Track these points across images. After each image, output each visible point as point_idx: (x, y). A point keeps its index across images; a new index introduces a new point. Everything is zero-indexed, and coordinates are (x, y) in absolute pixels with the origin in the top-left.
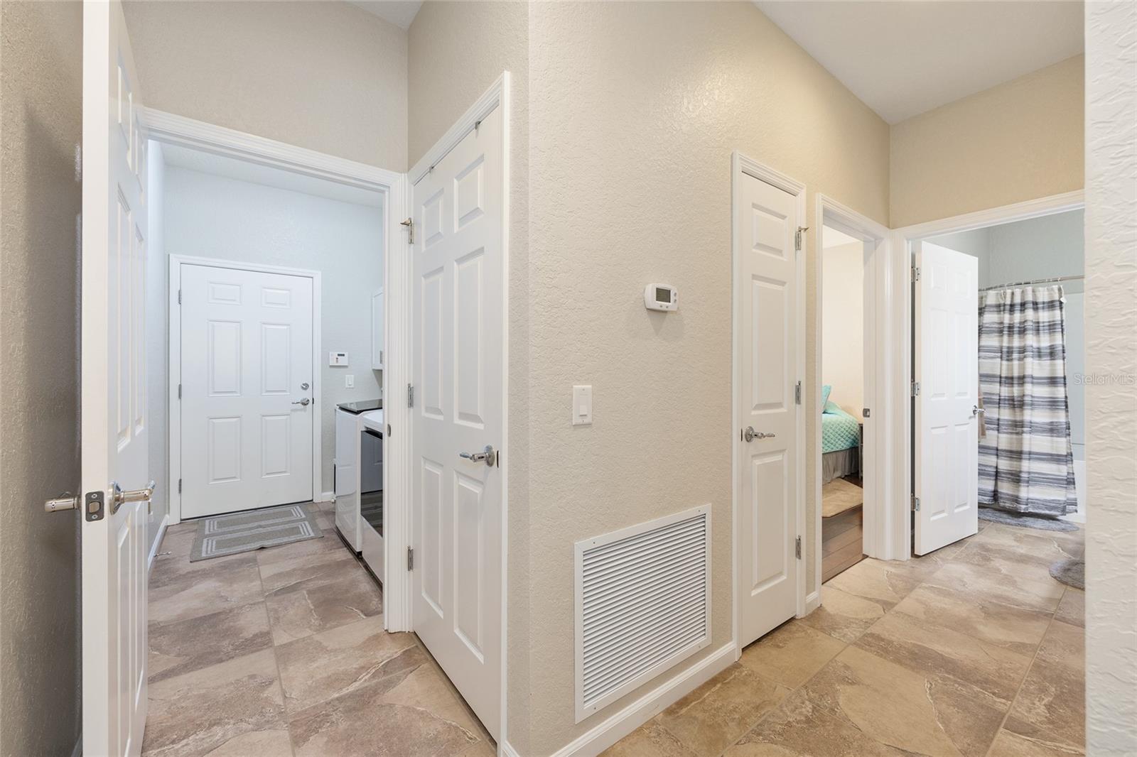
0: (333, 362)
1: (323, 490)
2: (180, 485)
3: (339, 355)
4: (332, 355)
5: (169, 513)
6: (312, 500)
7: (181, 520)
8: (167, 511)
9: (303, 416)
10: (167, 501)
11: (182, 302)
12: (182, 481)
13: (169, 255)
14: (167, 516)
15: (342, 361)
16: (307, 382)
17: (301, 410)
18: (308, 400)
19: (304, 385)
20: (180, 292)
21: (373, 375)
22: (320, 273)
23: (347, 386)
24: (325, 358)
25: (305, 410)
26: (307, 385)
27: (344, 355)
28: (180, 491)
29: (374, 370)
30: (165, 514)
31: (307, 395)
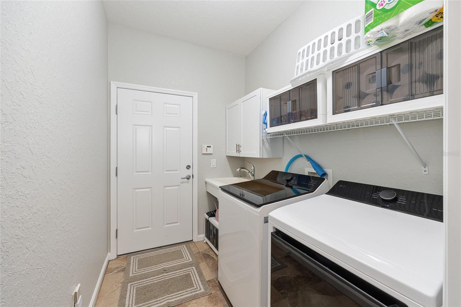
0: (204, 152)
1: (199, 234)
2: (117, 233)
3: (208, 147)
4: (204, 147)
5: (110, 252)
6: (192, 240)
7: (118, 256)
8: (109, 251)
9: (188, 185)
10: (109, 244)
11: (118, 113)
12: (118, 230)
13: (110, 82)
14: (109, 254)
15: (210, 151)
16: (189, 165)
17: (186, 182)
18: (190, 176)
19: (187, 166)
20: (117, 106)
21: (227, 159)
22: (197, 93)
23: (212, 167)
24: (200, 148)
25: (188, 182)
26: (189, 166)
27: (210, 147)
28: (117, 237)
29: (227, 156)
30: (108, 252)
31: (189, 172)
